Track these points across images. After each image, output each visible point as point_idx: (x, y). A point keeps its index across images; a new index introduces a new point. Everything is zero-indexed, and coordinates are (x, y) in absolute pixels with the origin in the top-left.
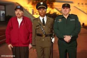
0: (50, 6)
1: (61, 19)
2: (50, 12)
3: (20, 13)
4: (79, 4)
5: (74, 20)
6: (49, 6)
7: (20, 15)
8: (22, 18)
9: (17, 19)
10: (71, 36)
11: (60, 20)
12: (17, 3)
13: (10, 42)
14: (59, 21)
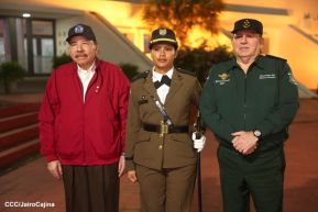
0: (204, 25)
1: (228, 72)
2: (204, 44)
3: (86, 48)
4: (307, 17)
5: (273, 76)
6: (201, 24)
7: (86, 56)
8: (93, 66)
9: (76, 71)
10: (258, 133)
11: (224, 76)
12: (93, 13)
14: (220, 79)
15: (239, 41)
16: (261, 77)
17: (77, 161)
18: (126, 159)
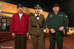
5: (62, 15)
7: (21, 11)
11: (51, 15)
13: (13, 32)
18: (29, 33)
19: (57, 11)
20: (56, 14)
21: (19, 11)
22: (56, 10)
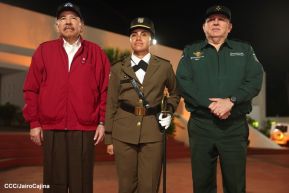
15: (212, 23)
16: (231, 54)
17: (59, 126)
19: (221, 37)
20: (217, 47)
21: (65, 29)
22: (216, 34)
